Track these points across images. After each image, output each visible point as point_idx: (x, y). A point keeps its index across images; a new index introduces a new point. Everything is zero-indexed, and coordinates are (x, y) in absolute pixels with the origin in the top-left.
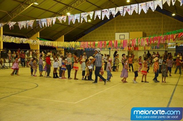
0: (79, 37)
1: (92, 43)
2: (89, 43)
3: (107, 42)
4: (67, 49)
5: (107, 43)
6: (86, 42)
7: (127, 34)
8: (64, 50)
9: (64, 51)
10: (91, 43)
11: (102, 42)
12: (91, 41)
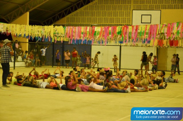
0: (66, 12)
1: (88, 30)
2: (83, 29)
3: (118, 29)
4: (35, 39)
5: (117, 31)
6: (77, 28)
7: (156, 14)
8: (29, 41)
9: (28, 44)
10: (86, 29)
11: (108, 28)
12: (87, 25)
